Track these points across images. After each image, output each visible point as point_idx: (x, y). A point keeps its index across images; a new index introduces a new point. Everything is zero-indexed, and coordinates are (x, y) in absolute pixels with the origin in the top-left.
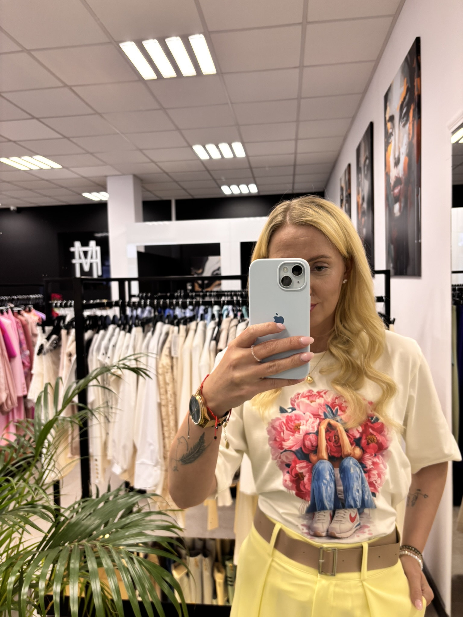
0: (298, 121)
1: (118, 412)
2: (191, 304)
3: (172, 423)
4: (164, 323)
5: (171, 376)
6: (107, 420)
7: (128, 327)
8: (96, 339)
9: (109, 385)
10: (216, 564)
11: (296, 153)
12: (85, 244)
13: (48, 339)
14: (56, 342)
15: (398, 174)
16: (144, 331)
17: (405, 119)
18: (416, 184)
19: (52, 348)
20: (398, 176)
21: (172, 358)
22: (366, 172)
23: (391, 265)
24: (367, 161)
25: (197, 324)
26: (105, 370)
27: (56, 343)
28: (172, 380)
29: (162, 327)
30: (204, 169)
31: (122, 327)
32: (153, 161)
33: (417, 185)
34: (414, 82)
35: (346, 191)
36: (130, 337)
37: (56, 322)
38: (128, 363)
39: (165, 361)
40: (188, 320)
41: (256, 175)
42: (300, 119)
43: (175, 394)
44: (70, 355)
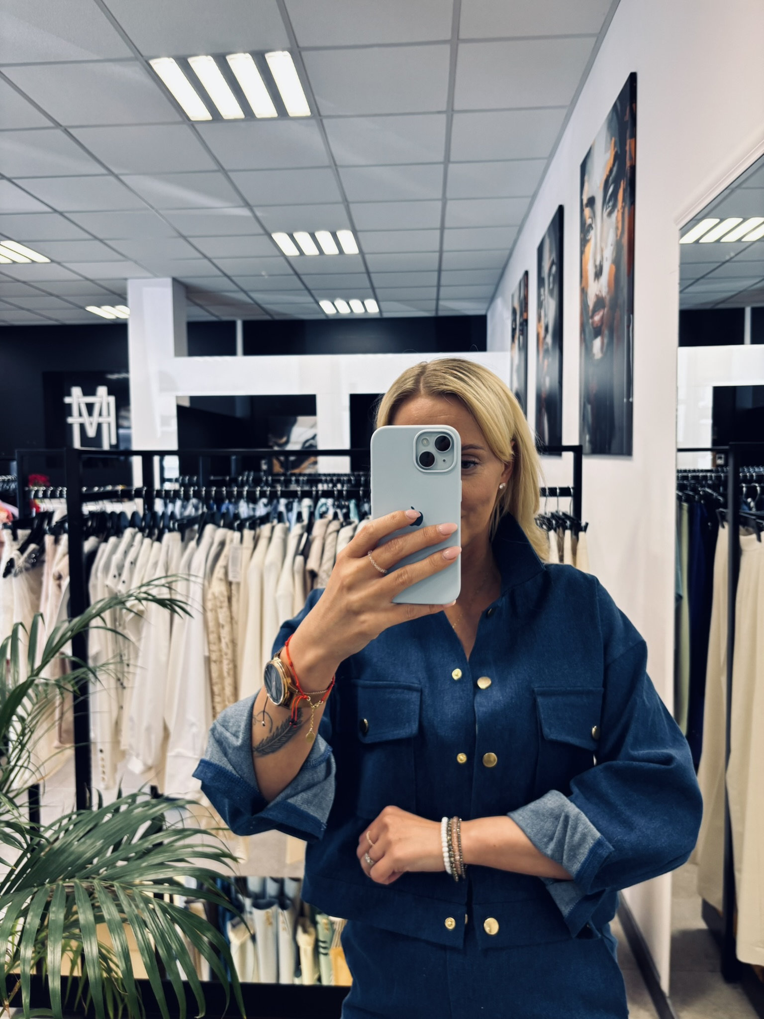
0: (444, 200)
1: (138, 671)
2: (263, 494)
3: (228, 690)
4: (219, 526)
5: (228, 613)
6: (120, 684)
7: (156, 531)
8: (103, 551)
9: (124, 628)
10: (301, 920)
11: (441, 252)
12: (89, 391)
13: (22, 550)
14: (36, 555)
15: (600, 291)
16: (183, 539)
17: (611, 204)
18: (626, 308)
19: (28, 565)
20: (600, 295)
21: (230, 584)
22: (551, 286)
23: (587, 437)
24: (554, 269)
25: (273, 528)
26: (117, 601)
27: (35, 558)
28: (229, 619)
29: (214, 531)
30: (291, 272)
31: (147, 531)
32: (205, 257)
33: (628, 311)
34: (626, 145)
35: (521, 315)
36: (160, 549)
37: (36, 522)
38: (154, 592)
39: (218, 588)
40: (258, 521)
41: (376, 285)
42: (448, 195)
43: (234, 642)
44: (59, 578)
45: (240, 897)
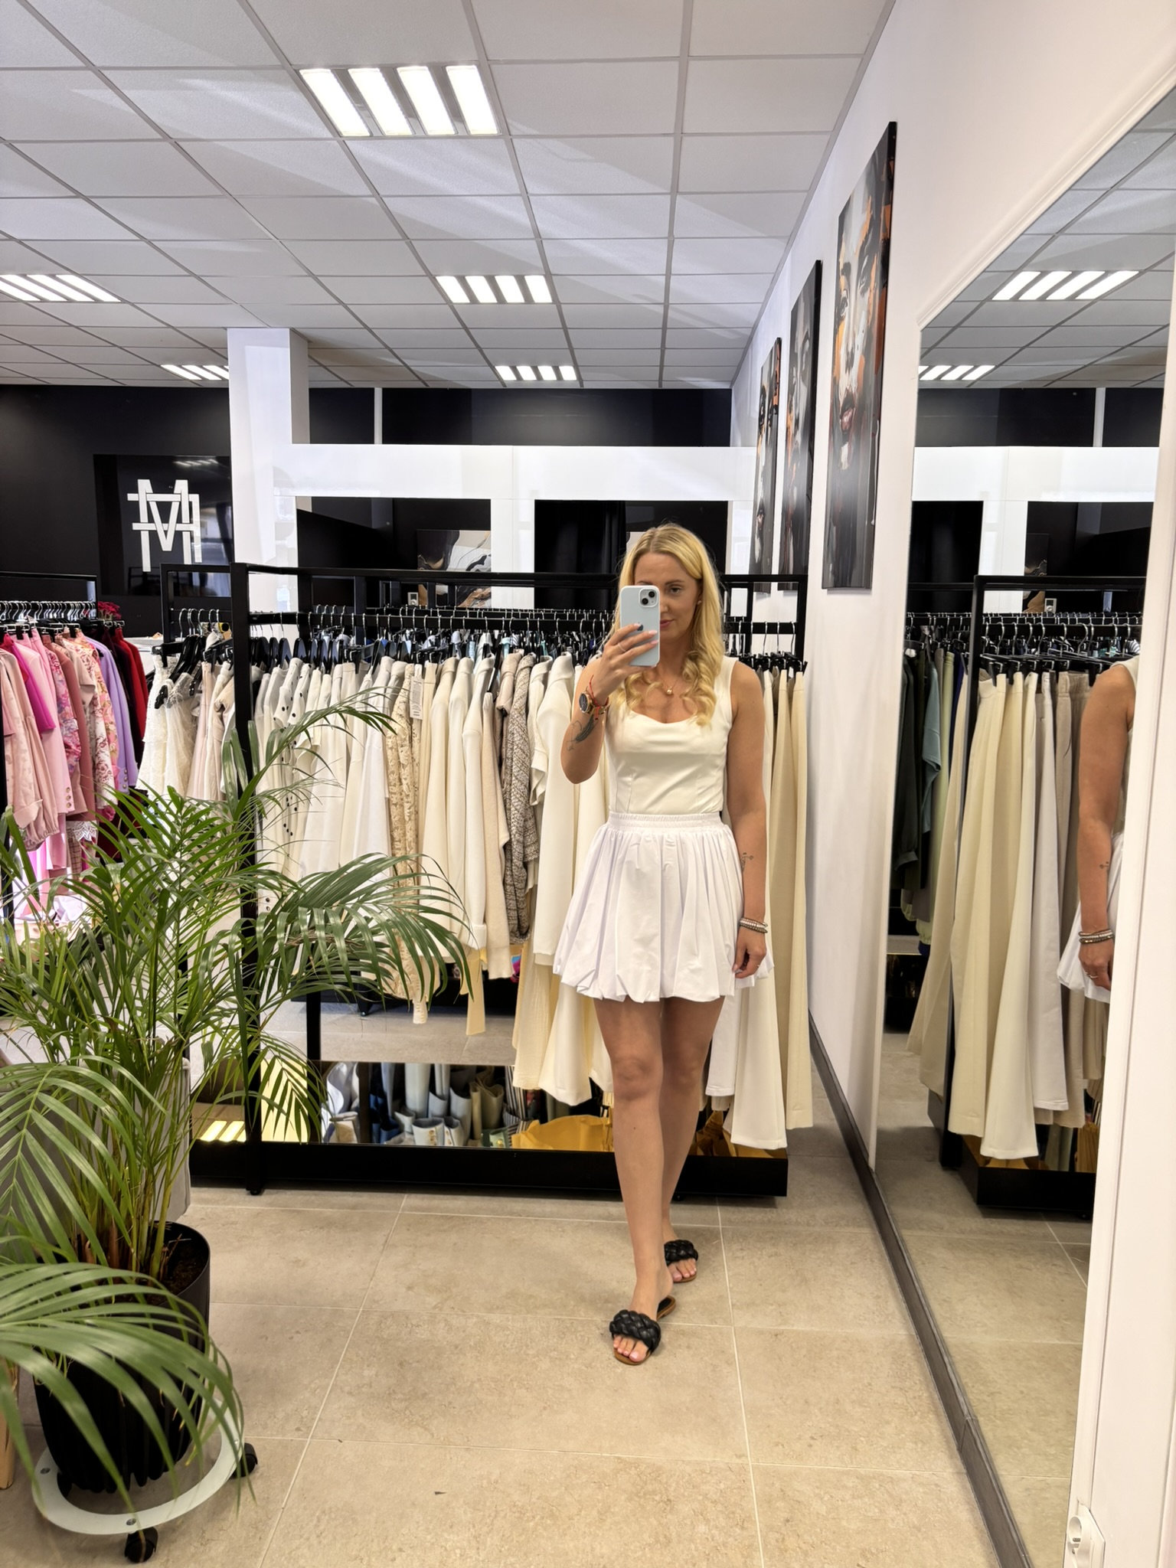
0: (671, 240)
2: (445, 623)
3: (410, 836)
4: (396, 659)
5: (409, 753)
6: (288, 831)
7: (324, 664)
8: (268, 682)
10: (470, 1141)
11: (666, 305)
12: (163, 485)
13: (174, 677)
14: (191, 684)
15: (850, 386)
16: (357, 672)
17: (865, 280)
18: (872, 414)
19: (183, 694)
20: (850, 391)
21: (411, 721)
22: (804, 367)
24: (809, 343)
25: (457, 663)
27: (190, 689)
28: (409, 760)
29: (391, 664)
30: (458, 325)
31: (314, 662)
32: (341, 303)
34: (881, 211)
35: (771, 398)
36: (332, 681)
39: (399, 724)
40: (441, 653)
41: (575, 345)
42: (676, 234)
43: (415, 786)
44: (222, 708)
45: (398, 1115)
